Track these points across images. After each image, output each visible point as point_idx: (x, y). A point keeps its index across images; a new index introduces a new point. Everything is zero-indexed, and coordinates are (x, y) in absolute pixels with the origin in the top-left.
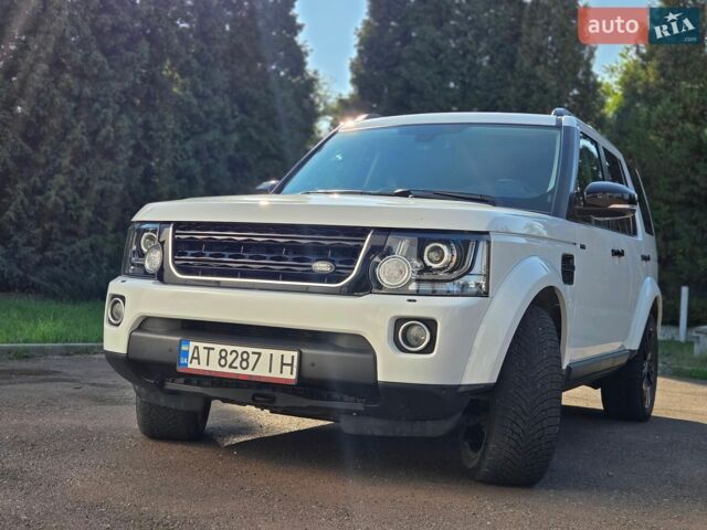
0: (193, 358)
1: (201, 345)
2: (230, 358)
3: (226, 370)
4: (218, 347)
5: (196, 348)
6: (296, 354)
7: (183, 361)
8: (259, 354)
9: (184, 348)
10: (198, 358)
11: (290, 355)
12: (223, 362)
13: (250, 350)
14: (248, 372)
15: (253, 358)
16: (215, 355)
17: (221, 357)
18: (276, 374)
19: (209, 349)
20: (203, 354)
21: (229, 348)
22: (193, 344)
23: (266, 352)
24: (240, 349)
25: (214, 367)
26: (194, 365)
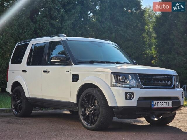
0: (155, 105)
1: (156, 102)
2: (162, 104)
3: (161, 107)
4: (160, 102)
5: (155, 103)
6: (172, 102)
7: (153, 106)
8: (167, 102)
9: (153, 103)
10: (156, 105)
11: (171, 102)
12: (161, 105)
13: (165, 102)
14: (165, 107)
15: (166, 103)
16: (159, 104)
17: (160, 104)
18: (169, 106)
19: (158, 103)
20: (157, 104)
21: (162, 102)
22: (154, 102)
23: (168, 102)
24: (163, 102)
25: (159, 107)
26: (155, 107)
